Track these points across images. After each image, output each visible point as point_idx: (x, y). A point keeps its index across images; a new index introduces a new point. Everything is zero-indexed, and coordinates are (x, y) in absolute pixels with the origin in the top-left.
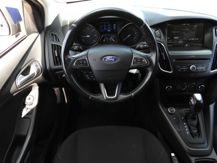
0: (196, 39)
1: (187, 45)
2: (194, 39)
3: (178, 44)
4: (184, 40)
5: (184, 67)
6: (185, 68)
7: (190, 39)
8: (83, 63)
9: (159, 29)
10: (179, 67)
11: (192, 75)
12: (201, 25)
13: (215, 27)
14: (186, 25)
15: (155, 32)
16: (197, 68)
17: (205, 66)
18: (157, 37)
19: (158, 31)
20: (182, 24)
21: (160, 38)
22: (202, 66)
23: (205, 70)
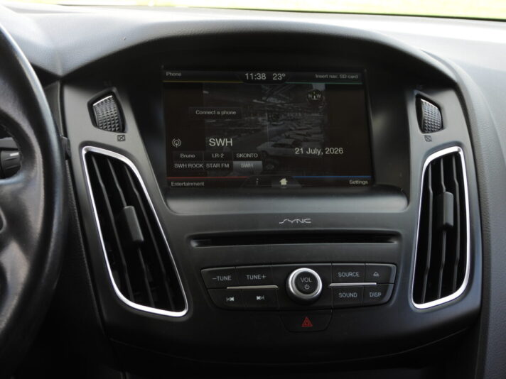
0: (329, 150)
1: (284, 182)
2: (317, 152)
3: (233, 176)
4: (263, 156)
5: (257, 277)
6: (260, 287)
7: (297, 151)
9: (114, 90)
10: (228, 278)
11: (307, 323)
12: (347, 80)
13: (416, 92)
14: (269, 79)
15: (90, 106)
16: (332, 285)
17: (376, 275)
18: (98, 127)
19: (109, 99)
20: (247, 74)
21: (120, 134)
22: (360, 274)
23: (379, 294)
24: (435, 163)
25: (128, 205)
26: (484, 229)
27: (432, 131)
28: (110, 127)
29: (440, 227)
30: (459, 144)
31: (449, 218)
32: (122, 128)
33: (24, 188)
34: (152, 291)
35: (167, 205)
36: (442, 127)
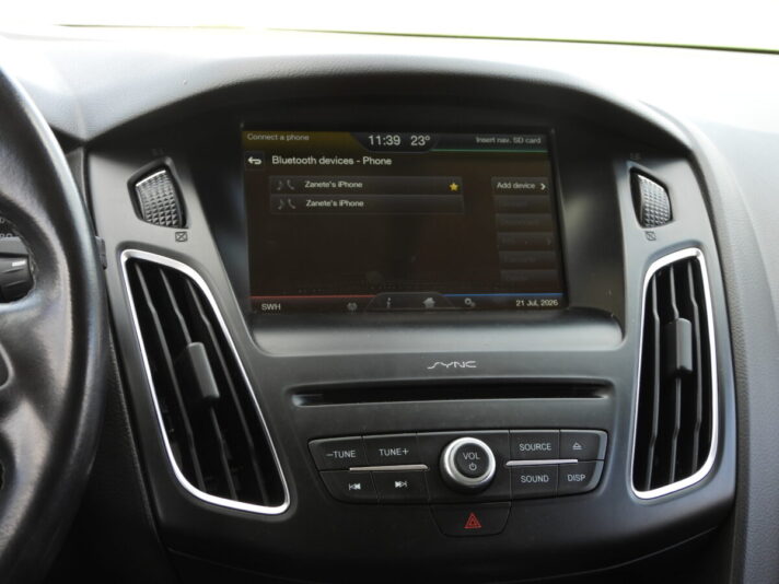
3: (352, 294)
5: (395, 452)
6: (399, 468)
9: (169, 162)
10: (350, 454)
11: (473, 523)
12: (525, 145)
13: (630, 165)
14: (406, 145)
15: (132, 187)
16: (510, 463)
17: (577, 447)
18: (145, 220)
19: (161, 176)
20: (371, 137)
21: (179, 230)
22: (552, 447)
23: (582, 477)
24: (662, 274)
25: (193, 341)
26: (738, 374)
27: (656, 225)
28: (164, 220)
29: (671, 374)
30: (697, 245)
31: (685, 359)
32: (182, 221)
33: (40, 318)
34: (233, 474)
35: (254, 340)
36: (671, 218)
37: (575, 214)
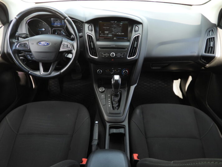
0: (122, 34)
1: (115, 38)
2: (120, 34)
3: (108, 37)
4: (112, 34)
5: (107, 53)
6: (107, 55)
7: (117, 34)
8: (25, 46)
9: (92, 24)
10: (103, 53)
11: (113, 60)
12: (126, 22)
13: (135, 25)
14: (114, 22)
15: (88, 27)
16: (116, 55)
17: (123, 54)
19: (91, 26)
20: (111, 22)
22: (121, 54)
23: (123, 56)
24: (136, 37)
27: (136, 32)
28: (90, 31)
29: (134, 47)
30: (140, 34)
31: (135, 46)
32: (92, 31)
35: (96, 42)
36: (138, 31)
37: (129, 29)
